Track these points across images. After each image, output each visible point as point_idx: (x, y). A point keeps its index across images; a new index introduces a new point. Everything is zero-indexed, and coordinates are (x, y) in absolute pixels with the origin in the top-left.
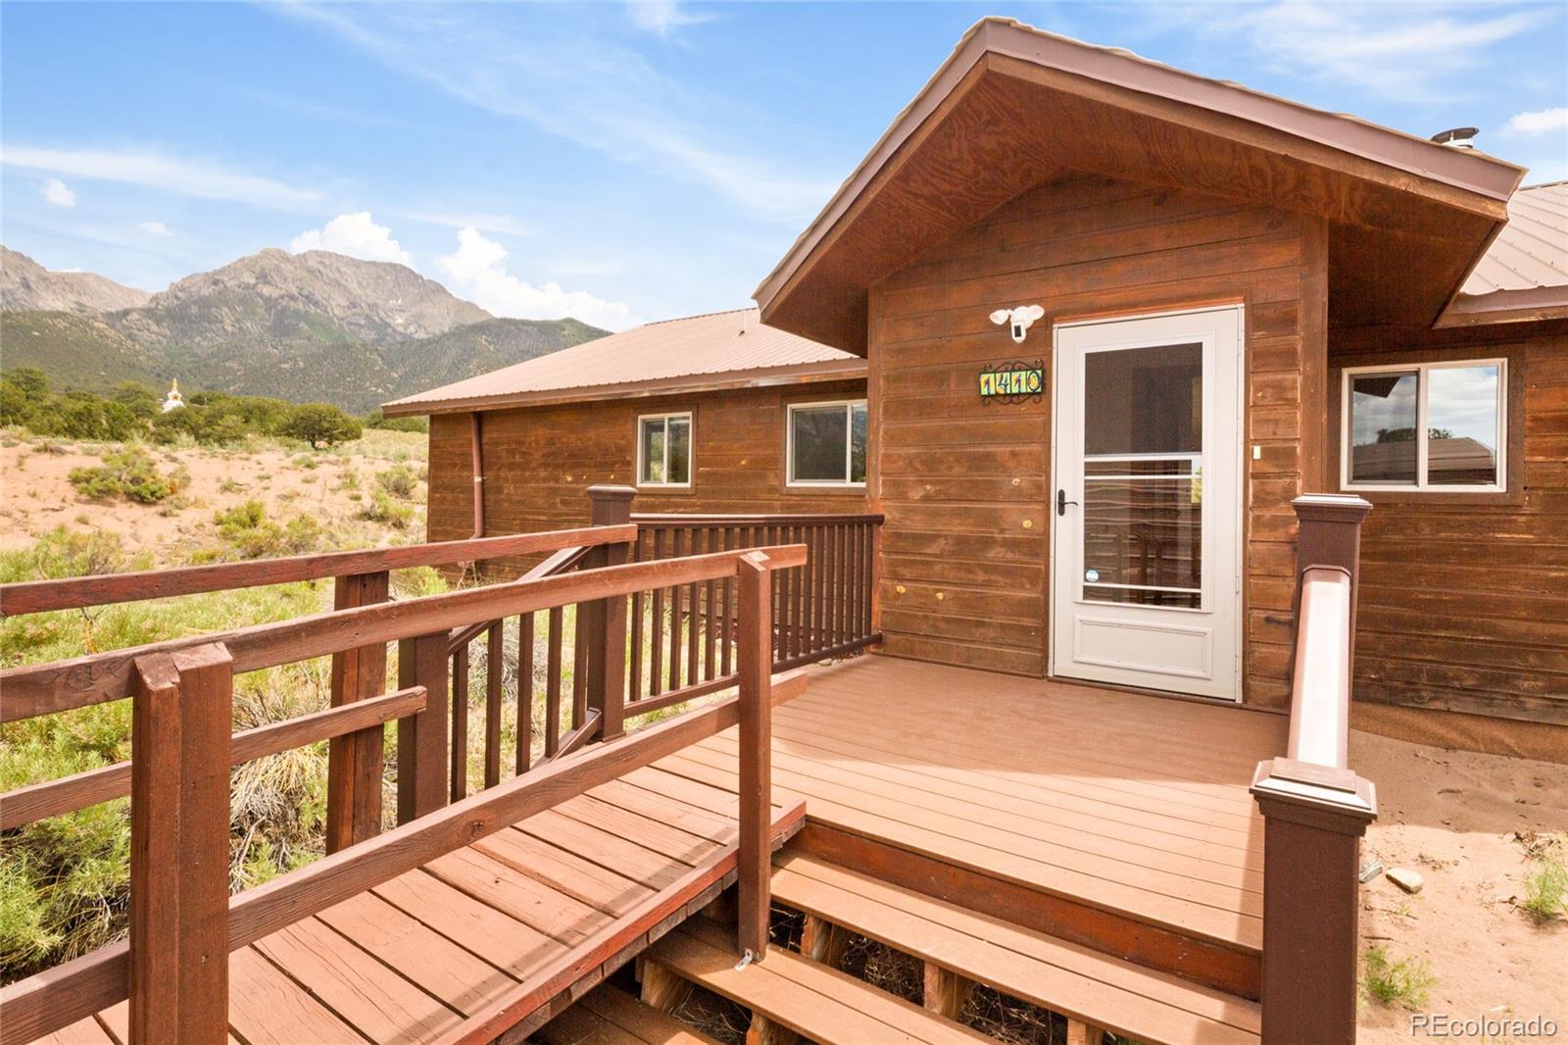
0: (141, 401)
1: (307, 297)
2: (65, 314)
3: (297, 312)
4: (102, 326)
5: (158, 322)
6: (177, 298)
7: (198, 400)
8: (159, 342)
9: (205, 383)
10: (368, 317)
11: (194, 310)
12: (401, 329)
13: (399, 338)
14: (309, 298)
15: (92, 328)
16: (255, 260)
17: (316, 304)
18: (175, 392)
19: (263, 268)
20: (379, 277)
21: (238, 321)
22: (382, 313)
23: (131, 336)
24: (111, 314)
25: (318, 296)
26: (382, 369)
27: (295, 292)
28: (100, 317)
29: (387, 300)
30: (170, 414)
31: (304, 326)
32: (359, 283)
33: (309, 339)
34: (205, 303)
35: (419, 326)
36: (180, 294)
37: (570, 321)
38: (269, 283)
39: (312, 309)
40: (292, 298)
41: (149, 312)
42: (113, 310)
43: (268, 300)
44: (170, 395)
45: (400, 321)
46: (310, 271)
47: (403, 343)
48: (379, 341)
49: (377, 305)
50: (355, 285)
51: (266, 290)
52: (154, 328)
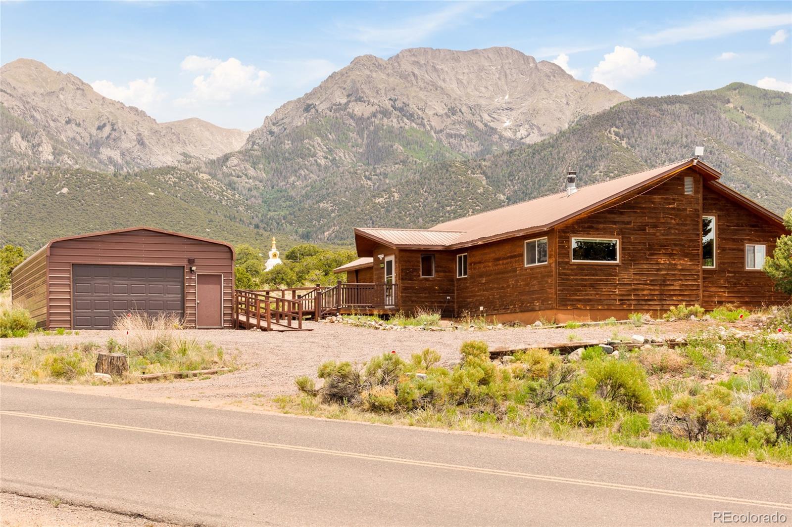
0: (251, 262)
1: (401, 110)
2: (174, 168)
3: (390, 131)
4: (206, 177)
5: (254, 165)
6: (271, 133)
7: (292, 256)
8: (257, 188)
9: (301, 230)
10: (470, 124)
11: (288, 145)
12: (508, 134)
13: (507, 147)
14: (404, 111)
15: (197, 181)
16: (344, 74)
17: (411, 117)
18: (274, 250)
19: (354, 82)
20: (482, 69)
21: (331, 151)
22: (486, 117)
23: (231, 186)
24: (213, 162)
25: (413, 107)
26: (486, 191)
27: (388, 105)
28: (204, 169)
29: (491, 98)
30: (271, 272)
31: (398, 147)
32: (459, 81)
33: (404, 162)
34: (298, 136)
35: (532, 126)
36: (275, 129)
37: (738, 87)
38: (359, 100)
39: (407, 124)
40: (385, 113)
41: (246, 154)
42: (214, 157)
43: (360, 120)
44: (271, 254)
45: (508, 124)
46: (404, 76)
47: (511, 152)
48: (482, 155)
49: (479, 106)
50: (454, 85)
51: (359, 109)
52: (251, 172)
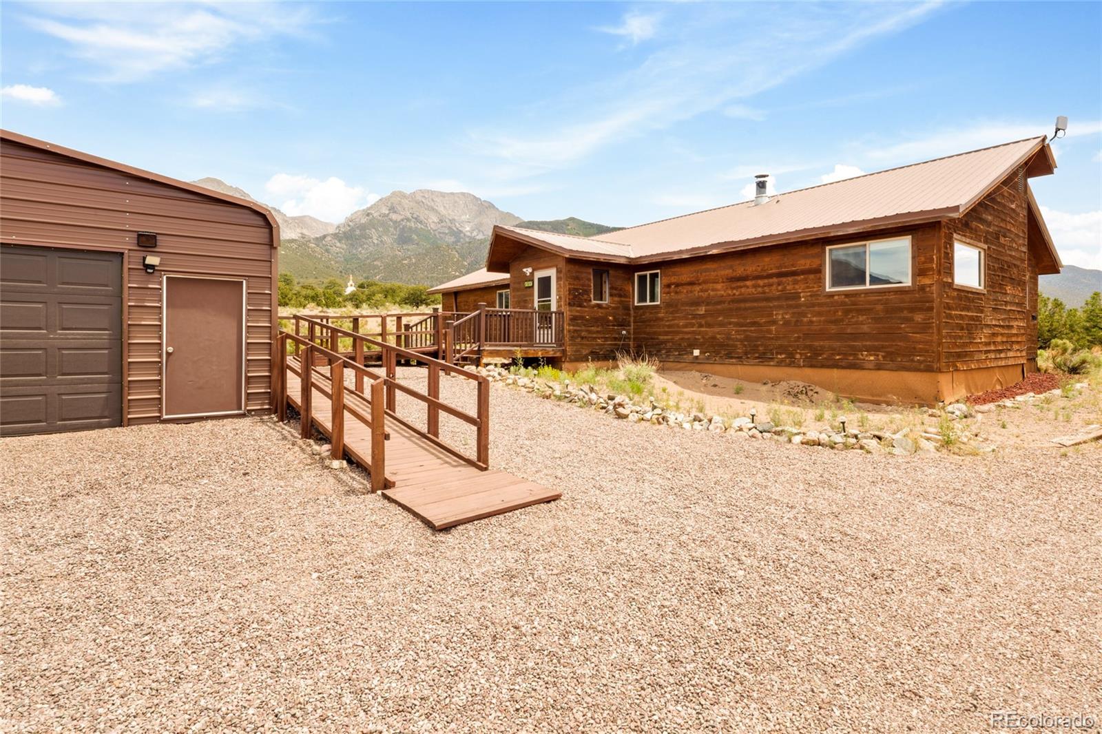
0: (336, 288)
1: (416, 219)
2: (296, 240)
3: (410, 228)
4: (313, 245)
5: (340, 241)
6: (349, 226)
7: (362, 286)
8: (341, 253)
9: (364, 275)
10: (450, 228)
11: (358, 232)
12: (468, 234)
13: (467, 240)
14: (417, 219)
15: (309, 247)
16: (388, 199)
17: (421, 222)
18: (351, 282)
19: (392, 203)
20: (456, 202)
21: (380, 237)
22: (457, 225)
23: (327, 251)
24: (317, 238)
25: (422, 218)
26: (458, 260)
27: (409, 216)
28: (312, 241)
29: (460, 216)
30: (350, 295)
31: (415, 237)
32: (444, 207)
33: (417, 244)
34: (363, 227)
35: (479, 231)
36: (350, 223)
37: (572, 219)
38: (395, 212)
39: (419, 226)
40: (408, 220)
41: (335, 236)
42: (318, 236)
43: (395, 222)
44: (349, 284)
45: (468, 229)
46: (417, 202)
47: (470, 242)
48: (455, 243)
49: (454, 220)
50: (442, 209)
51: (394, 217)
52: (338, 244)
